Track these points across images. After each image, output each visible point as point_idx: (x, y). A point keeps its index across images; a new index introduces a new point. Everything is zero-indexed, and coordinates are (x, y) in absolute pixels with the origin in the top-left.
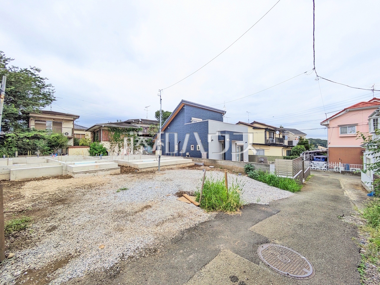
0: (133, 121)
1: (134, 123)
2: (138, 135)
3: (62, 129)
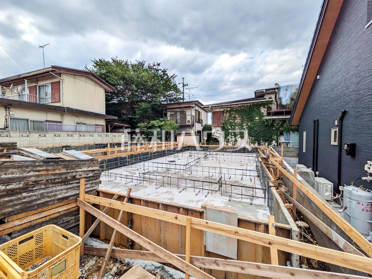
0: (264, 91)
1: (267, 94)
2: (269, 114)
3: (186, 117)
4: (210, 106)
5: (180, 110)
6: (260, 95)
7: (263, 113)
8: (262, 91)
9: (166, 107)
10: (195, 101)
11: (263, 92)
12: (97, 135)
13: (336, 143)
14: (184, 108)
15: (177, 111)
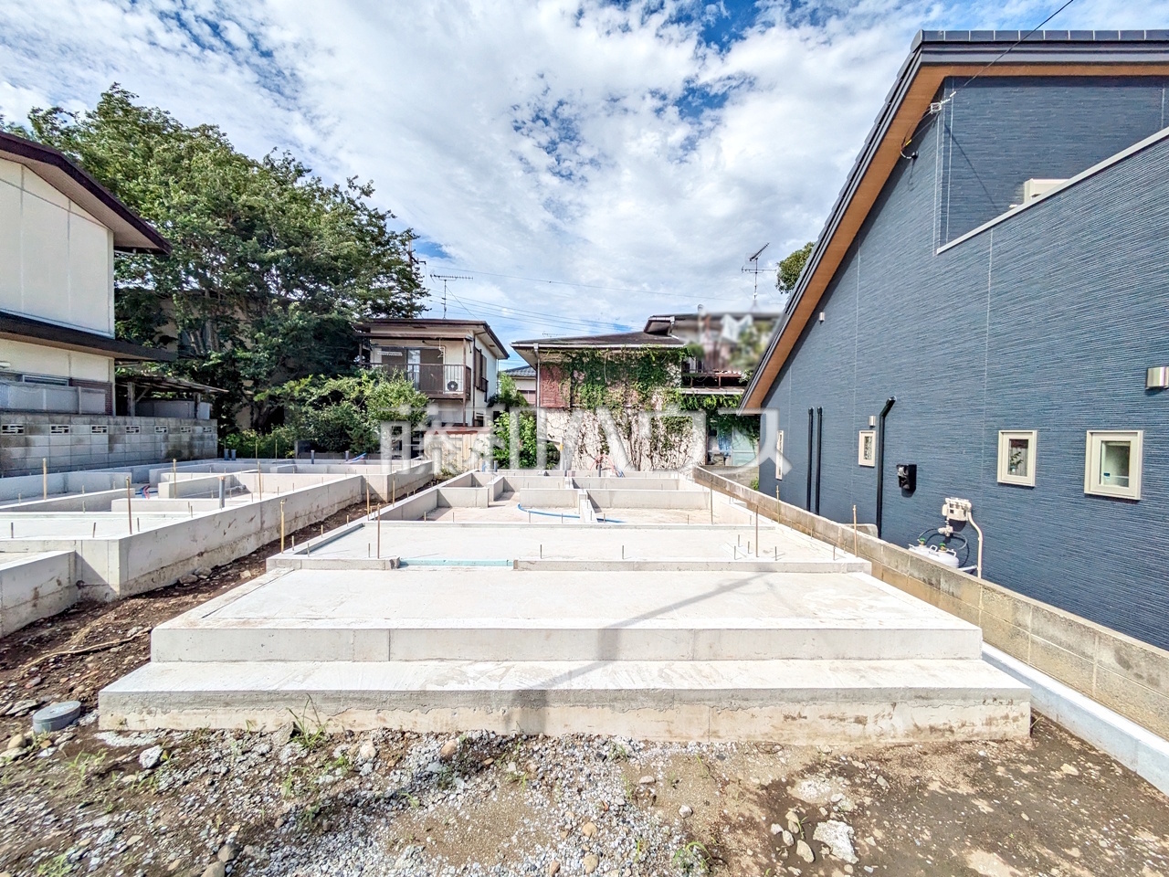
0: (672, 319)
1: (676, 328)
2: (686, 383)
3: (442, 372)
4: (536, 346)
5: (420, 344)
6: (659, 329)
7: (672, 379)
8: (667, 319)
9: (368, 330)
10: (477, 324)
11: (669, 321)
12: (88, 427)
13: (872, 462)
14: (438, 339)
15: (407, 349)
